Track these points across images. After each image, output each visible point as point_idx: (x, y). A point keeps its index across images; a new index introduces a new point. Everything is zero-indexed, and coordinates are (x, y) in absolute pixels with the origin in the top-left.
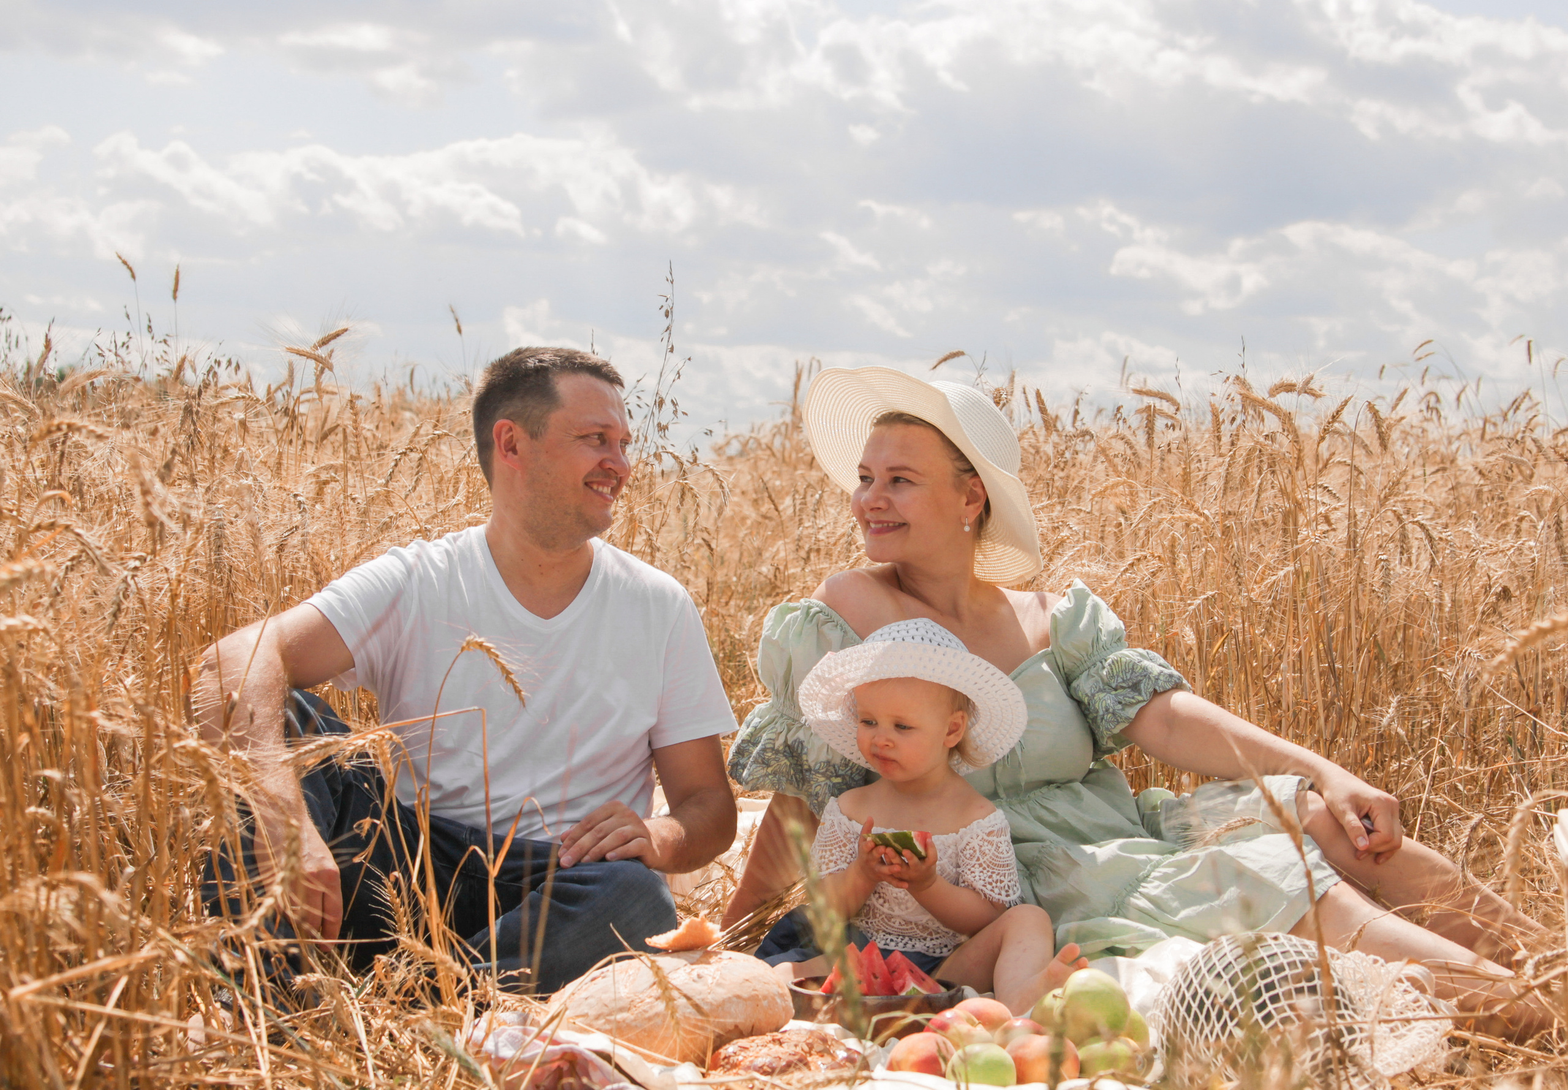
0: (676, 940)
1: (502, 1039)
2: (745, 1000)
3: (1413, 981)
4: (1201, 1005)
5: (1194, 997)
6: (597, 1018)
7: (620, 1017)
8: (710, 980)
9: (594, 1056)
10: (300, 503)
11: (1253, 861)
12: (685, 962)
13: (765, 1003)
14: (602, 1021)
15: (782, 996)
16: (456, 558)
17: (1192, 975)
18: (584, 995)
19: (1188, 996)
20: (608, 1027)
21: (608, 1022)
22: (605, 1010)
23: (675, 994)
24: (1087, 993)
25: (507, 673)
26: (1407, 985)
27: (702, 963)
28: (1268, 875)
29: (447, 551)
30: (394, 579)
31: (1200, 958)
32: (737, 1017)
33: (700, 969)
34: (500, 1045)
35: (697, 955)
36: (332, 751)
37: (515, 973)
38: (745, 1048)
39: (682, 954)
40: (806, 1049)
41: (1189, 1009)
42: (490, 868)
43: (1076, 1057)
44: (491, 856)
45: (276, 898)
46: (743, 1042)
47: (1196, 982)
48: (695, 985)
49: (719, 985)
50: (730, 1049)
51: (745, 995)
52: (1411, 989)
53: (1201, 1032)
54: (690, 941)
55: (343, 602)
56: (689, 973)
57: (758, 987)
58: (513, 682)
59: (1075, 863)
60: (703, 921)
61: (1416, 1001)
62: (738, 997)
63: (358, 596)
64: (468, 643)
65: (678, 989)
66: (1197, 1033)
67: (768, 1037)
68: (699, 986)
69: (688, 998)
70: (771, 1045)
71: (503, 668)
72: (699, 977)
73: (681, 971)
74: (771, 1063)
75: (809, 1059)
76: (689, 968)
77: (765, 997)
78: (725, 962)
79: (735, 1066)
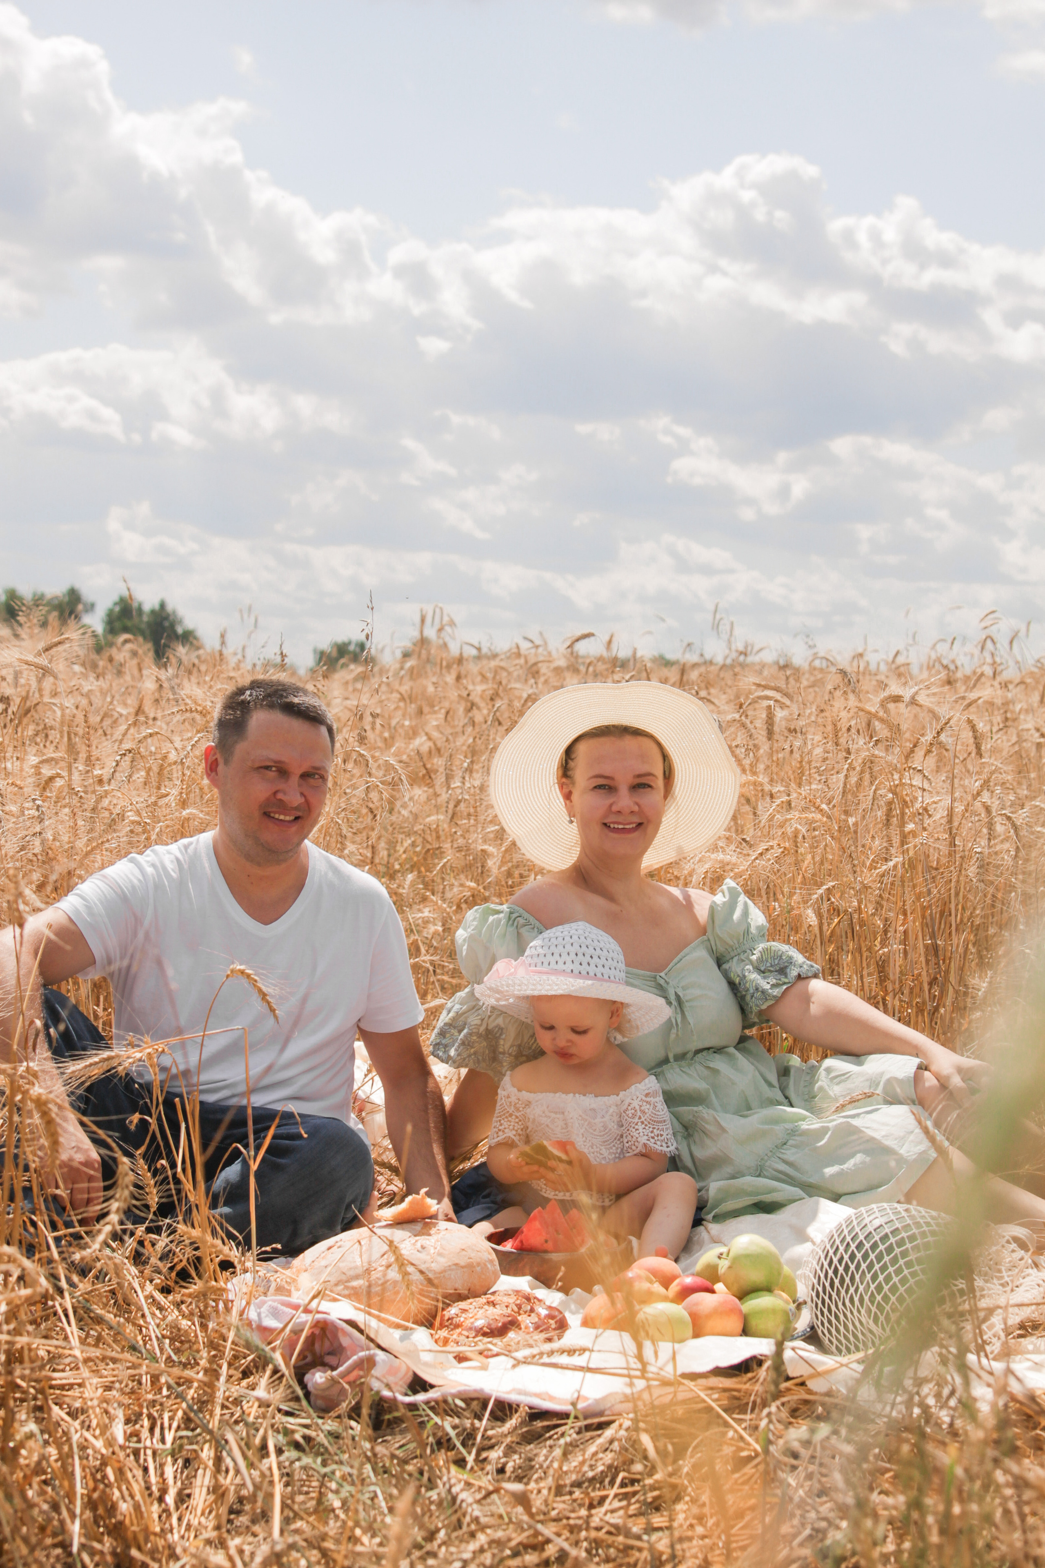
0: (400, 1214)
1: (264, 1309)
2: (462, 1267)
3: (1016, 1239)
4: (847, 1268)
5: (840, 1260)
6: (336, 1285)
7: (355, 1283)
8: (432, 1251)
9: (344, 1325)
10: (38, 806)
11: (875, 1130)
12: (409, 1234)
13: (478, 1269)
14: (341, 1287)
15: (491, 1261)
16: (186, 866)
17: (838, 1242)
18: (323, 1263)
19: (835, 1260)
20: (346, 1292)
21: (346, 1288)
22: (344, 1278)
23: (410, 1269)
24: (747, 1256)
25: (263, 996)
26: (1014, 1246)
27: (423, 1234)
28: (888, 1143)
29: (178, 860)
30: (133, 887)
31: (844, 1226)
32: (458, 1283)
33: (422, 1240)
34: (263, 1315)
35: (418, 1227)
36: (114, 1063)
37: (268, 1249)
38: (464, 1311)
39: (405, 1226)
40: (516, 1309)
41: (836, 1271)
42: (251, 1162)
43: (740, 1311)
44: (252, 1153)
45: (113, 1225)
46: (463, 1305)
47: (842, 1249)
48: (419, 1255)
49: (440, 1254)
50: (453, 1311)
51: (462, 1263)
52: (1017, 1249)
53: (847, 1292)
54: (412, 1215)
55: (89, 908)
56: (414, 1244)
57: (472, 1255)
58: (269, 1003)
59: (723, 1130)
60: (423, 1198)
61: (1021, 1259)
62: (456, 1265)
63: (101, 903)
64: (232, 971)
65: (413, 1264)
66: (843, 1292)
67: (483, 1300)
68: (423, 1256)
69: (421, 1272)
70: (486, 1307)
71: (260, 991)
72: (423, 1247)
73: (407, 1242)
74: (489, 1325)
75: (519, 1318)
76: (413, 1239)
77: (479, 1264)
78: (443, 1233)
79: (457, 1326)
